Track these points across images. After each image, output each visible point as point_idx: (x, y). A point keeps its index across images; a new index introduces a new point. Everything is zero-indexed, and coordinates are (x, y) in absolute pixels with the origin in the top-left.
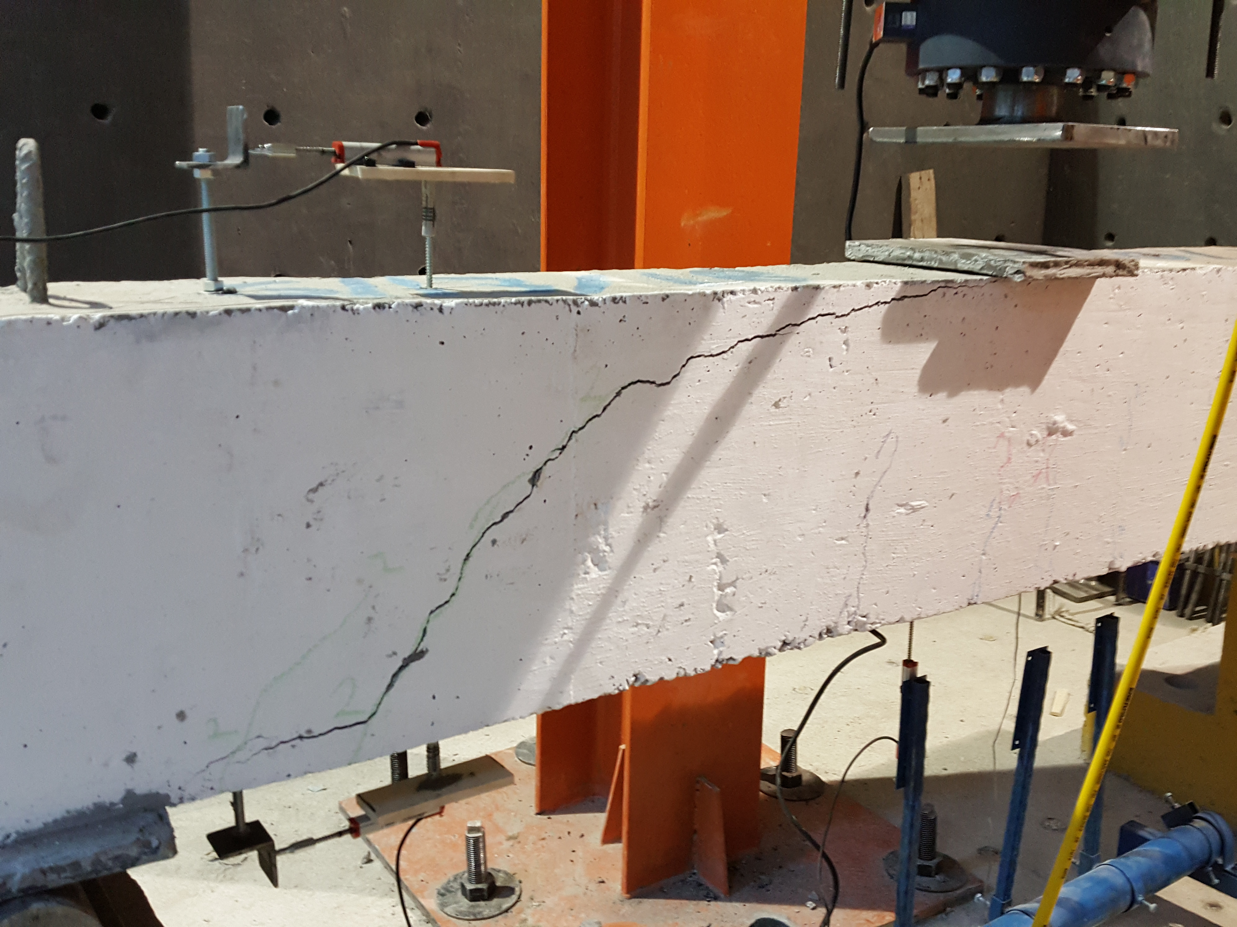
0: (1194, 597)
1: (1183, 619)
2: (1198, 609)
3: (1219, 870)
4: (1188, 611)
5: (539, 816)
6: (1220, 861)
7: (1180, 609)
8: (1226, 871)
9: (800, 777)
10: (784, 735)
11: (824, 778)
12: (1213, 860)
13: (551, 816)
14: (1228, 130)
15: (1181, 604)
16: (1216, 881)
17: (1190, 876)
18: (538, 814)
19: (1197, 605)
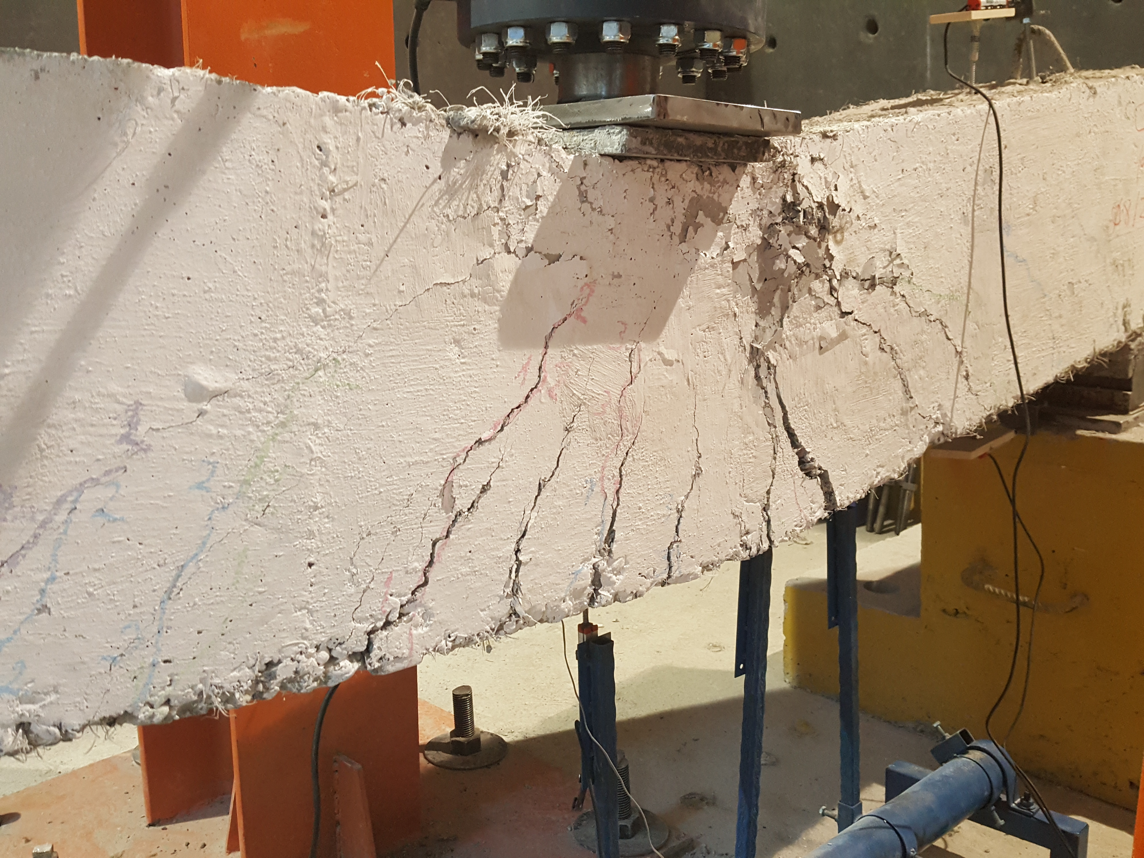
0: (881, 510)
1: (872, 534)
2: (886, 523)
3: (1004, 808)
4: (877, 526)
5: (152, 828)
6: (1004, 798)
7: (869, 525)
8: (1014, 809)
9: (478, 740)
10: (457, 693)
11: (506, 739)
12: (995, 796)
13: (167, 827)
14: (876, 38)
15: (869, 519)
16: (1002, 822)
17: (969, 819)
18: (150, 825)
19: (885, 519)
